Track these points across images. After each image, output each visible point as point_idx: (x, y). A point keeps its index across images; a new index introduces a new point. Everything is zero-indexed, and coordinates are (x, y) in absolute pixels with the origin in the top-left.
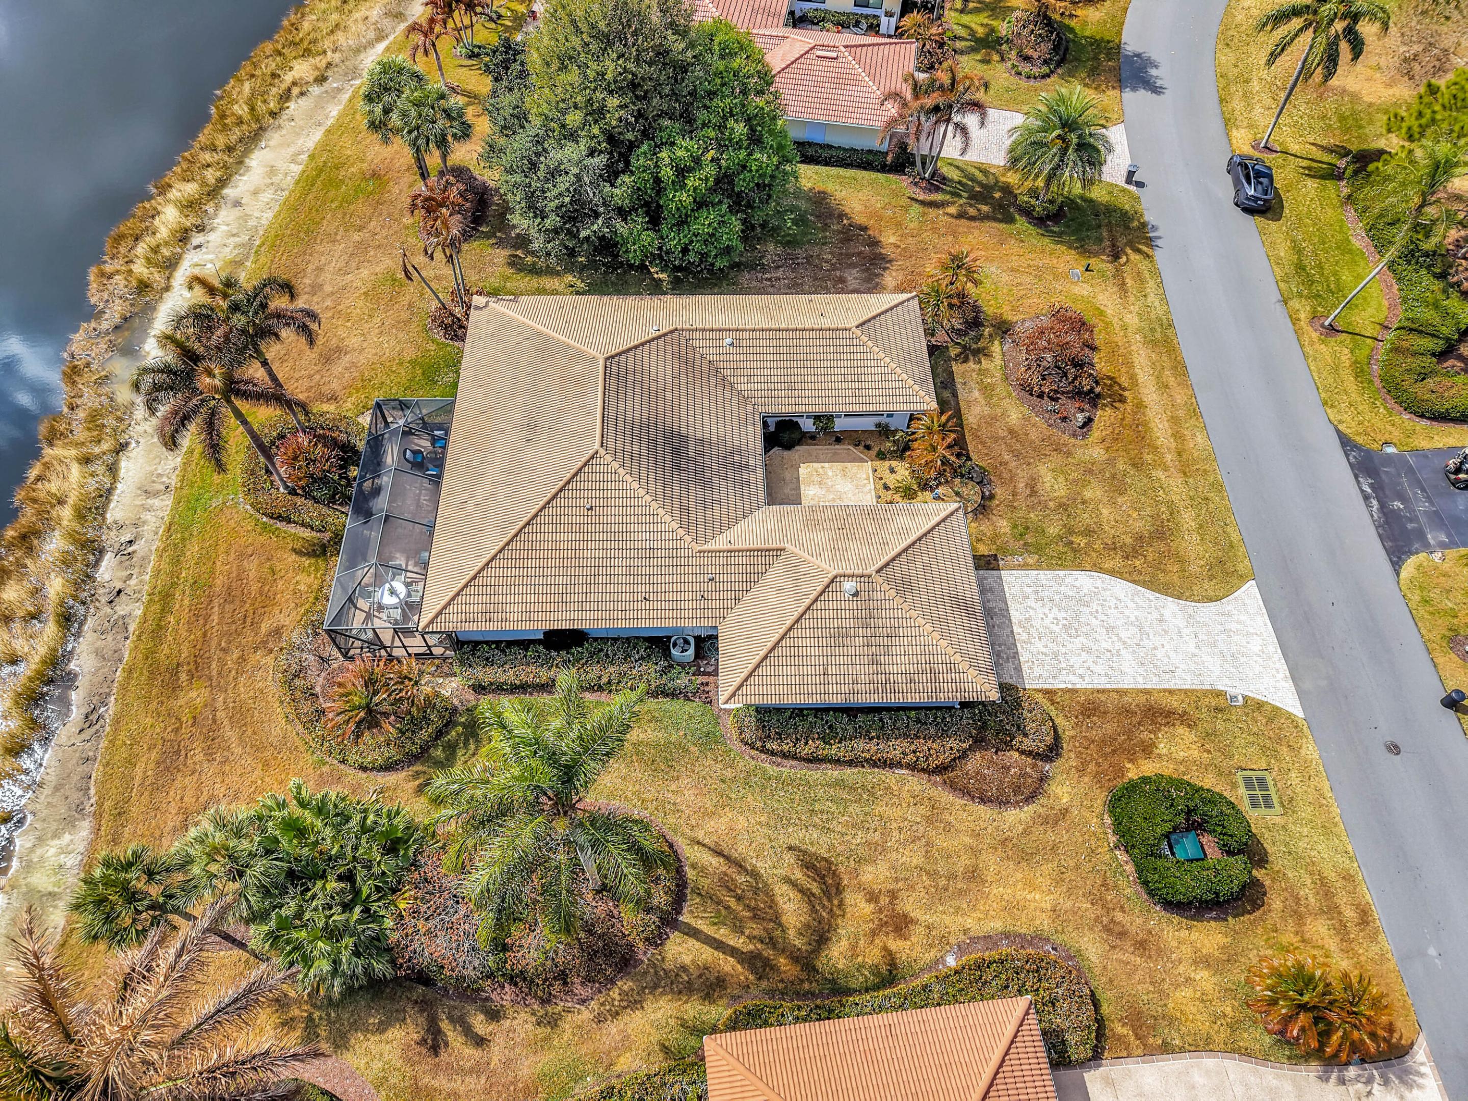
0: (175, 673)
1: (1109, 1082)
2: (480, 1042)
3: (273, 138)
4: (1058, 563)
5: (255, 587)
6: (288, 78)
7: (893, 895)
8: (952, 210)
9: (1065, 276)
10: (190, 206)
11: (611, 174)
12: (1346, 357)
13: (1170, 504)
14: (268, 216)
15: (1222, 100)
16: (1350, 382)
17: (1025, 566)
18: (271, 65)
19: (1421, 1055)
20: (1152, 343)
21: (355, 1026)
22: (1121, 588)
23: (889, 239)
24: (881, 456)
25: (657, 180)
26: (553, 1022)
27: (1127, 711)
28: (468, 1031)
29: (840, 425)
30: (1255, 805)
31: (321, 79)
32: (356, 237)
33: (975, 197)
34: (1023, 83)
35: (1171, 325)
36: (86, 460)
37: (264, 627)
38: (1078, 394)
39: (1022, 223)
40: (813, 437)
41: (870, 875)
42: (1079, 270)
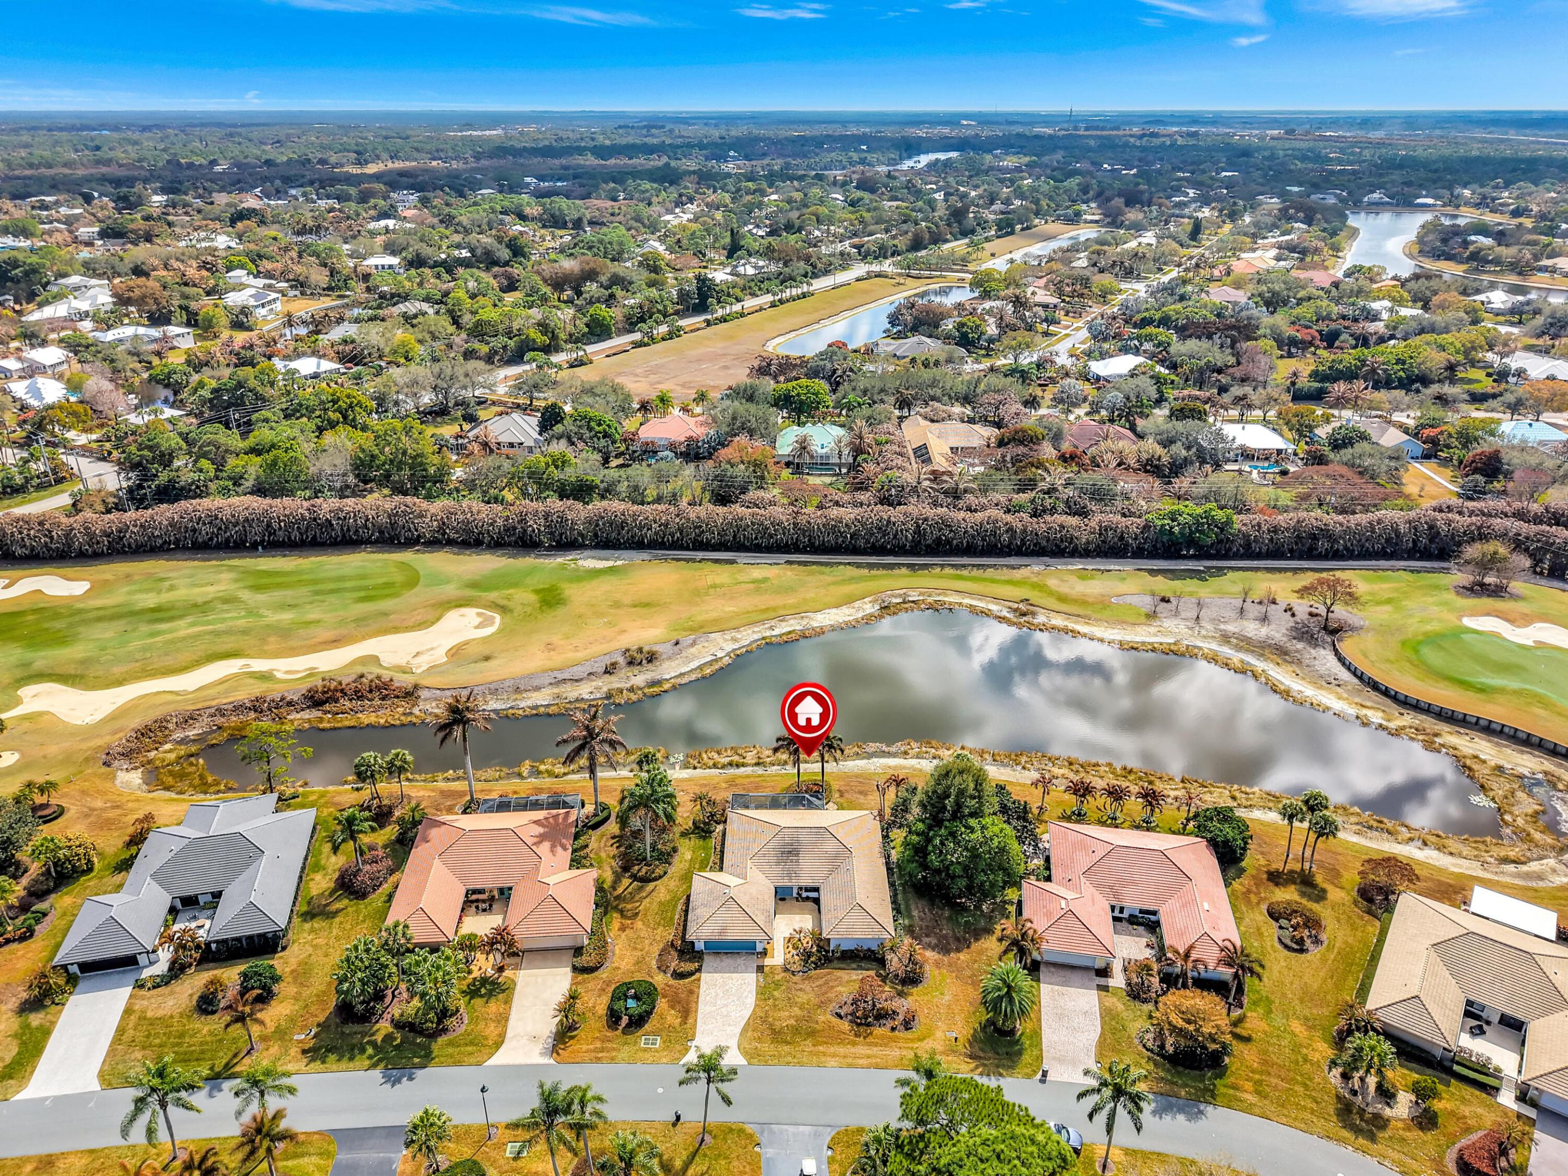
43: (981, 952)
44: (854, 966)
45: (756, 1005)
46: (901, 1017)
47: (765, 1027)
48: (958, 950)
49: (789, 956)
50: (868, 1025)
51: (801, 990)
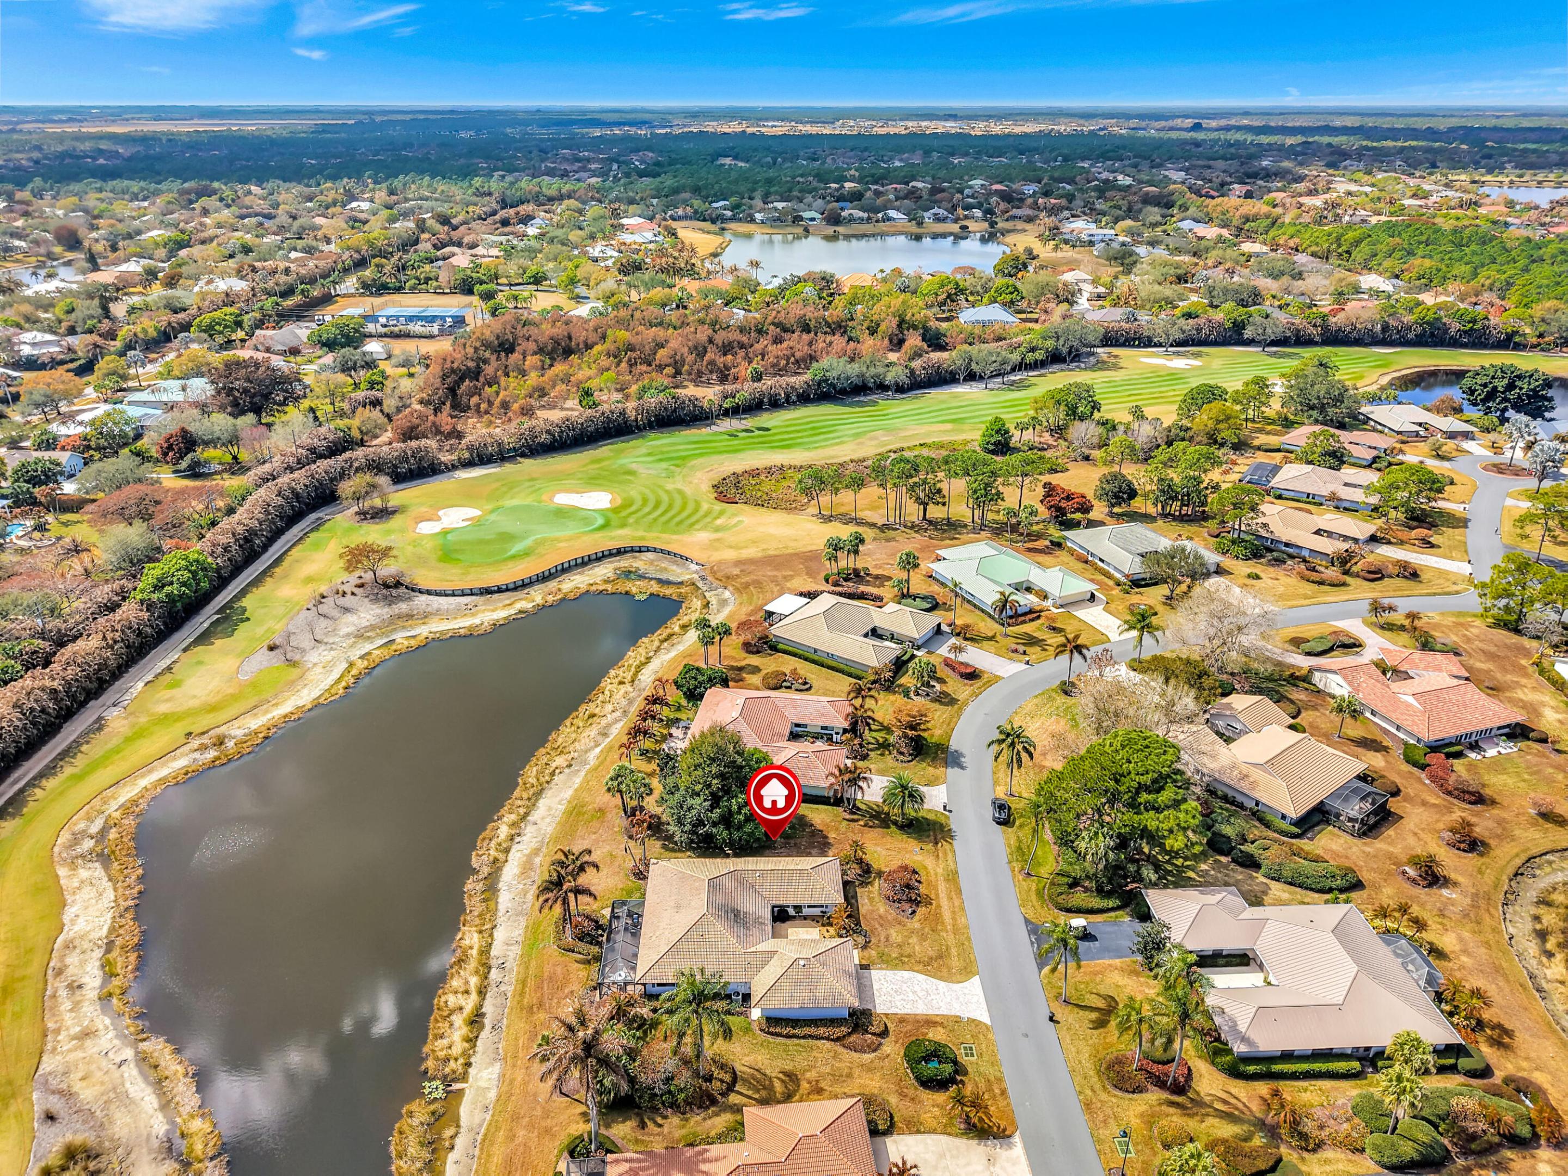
0: (532, 1008)
1: (895, 1142)
2: (660, 1126)
3: (548, 794)
4: (895, 967)
5: (561, 977)
6: (554, 765)
7: (817, 1081)
8: (862, 823)
9: (911, 852)
10: (513, 825)
11: (712, 808)
12: (1034, 887)
13: (947, 946)
14: (550, 829)
15: (994, 773)
16: (1034, 897)
17: (881, 969)
18: (545, 759)
19: (1017, 1138)
20: (947, 880)
21: (613, 1121)
22: (921, 977)
23: (832, 835)
24: (823, 925)
25: (730, 810)
26: (687, 1120)
27: (918, 1022)
28: (655, 1123)
29: (806, 911)
30: (967, 1055)
31: (570, 766)
32: (594, 837)
33: (872, 816)
34: (899, 765)
35: (957, 872)
36: (480, 932)
37: (566, 991)
38: (910, 900)
39: (893, 828)
40: (794, 917)
41: (808, 1075)
42: (918, 849)
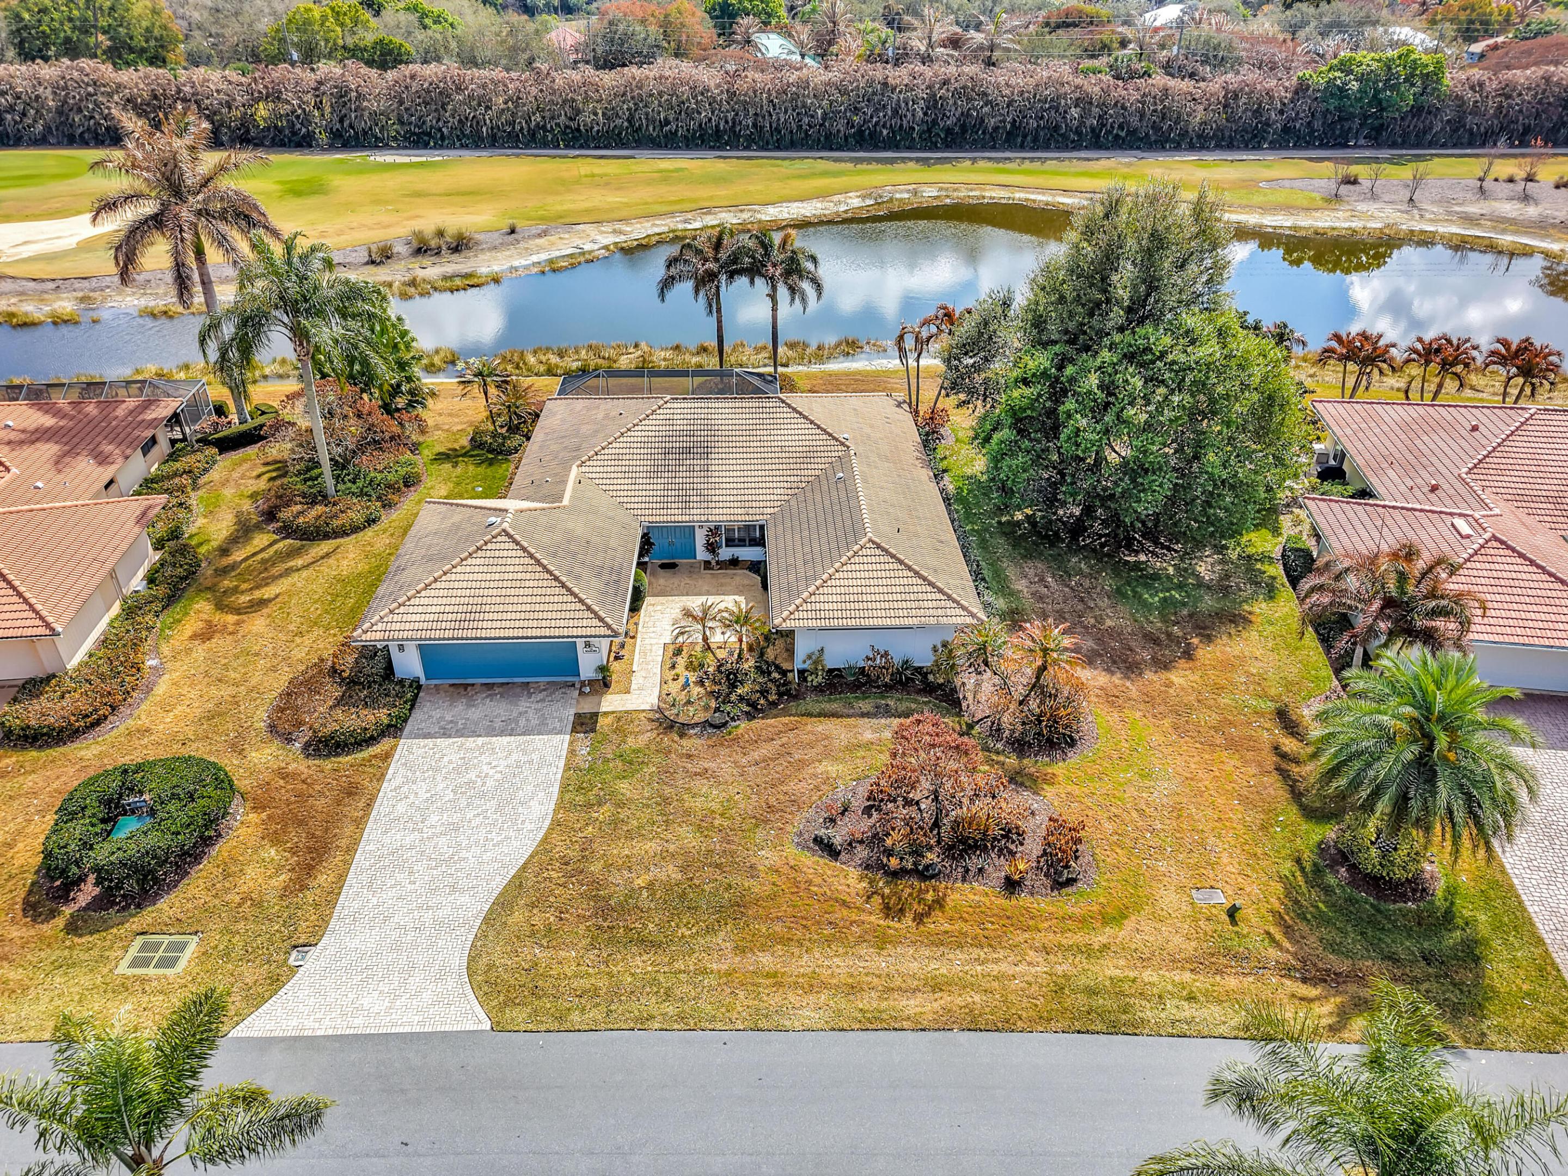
4: (571, 788)
17: (572, 756)
27: (333, 824)
43: (1228, 665)
44: (866, 706)
45: (556, 824)
46: (1033, 847)
47: (573, 890)
48: (1163, 665)
49: (674, 688)
50: (925, 874)
51: (704, 773)
